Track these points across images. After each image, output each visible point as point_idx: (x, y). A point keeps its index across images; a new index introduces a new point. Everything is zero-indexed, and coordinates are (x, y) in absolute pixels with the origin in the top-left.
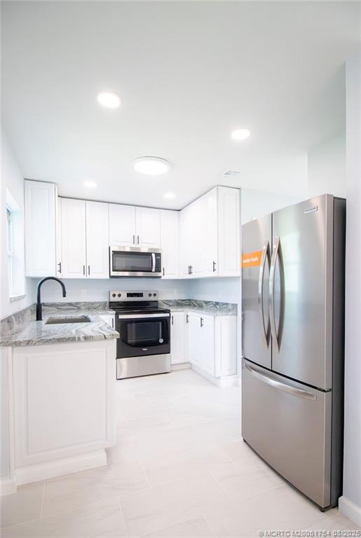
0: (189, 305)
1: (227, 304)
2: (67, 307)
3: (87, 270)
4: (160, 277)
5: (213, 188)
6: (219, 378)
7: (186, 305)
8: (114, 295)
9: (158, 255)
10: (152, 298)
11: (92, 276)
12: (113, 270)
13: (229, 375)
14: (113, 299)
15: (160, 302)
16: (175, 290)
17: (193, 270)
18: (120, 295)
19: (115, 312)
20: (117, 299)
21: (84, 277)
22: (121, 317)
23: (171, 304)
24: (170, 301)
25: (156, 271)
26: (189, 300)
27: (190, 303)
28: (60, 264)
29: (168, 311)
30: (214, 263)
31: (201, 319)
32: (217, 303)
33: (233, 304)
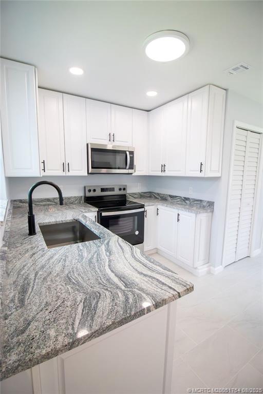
0: (150, 197)
1: (201, 201)
2: (44, 203)
3: (66, 166)
4: (132, 174)
5: (205, 86)
6: (196, 268)
7: (147, 197)
8: (90, 191)
9: (132, 153)
10: (122, 192)
11: (71, 173)
12: (92, 168)
13: (203, 265)
14: (88, 194)
15: (127, 195)
16: (139, 184)
17: (166, 168)
18: (94, 190)
19: (97, 209)
20: (92, 194)
21: (64, 174)
22: (104, 214)
23: (136, 196)
24: (135, 194)
25: (129, 168)
26: (150, 192)
27: (151, 196)
28: (44, 162)
29: (142, 206)
30: (201, 164)
31: (178, 215)
32: (186, 199)
33: (208, 202)
